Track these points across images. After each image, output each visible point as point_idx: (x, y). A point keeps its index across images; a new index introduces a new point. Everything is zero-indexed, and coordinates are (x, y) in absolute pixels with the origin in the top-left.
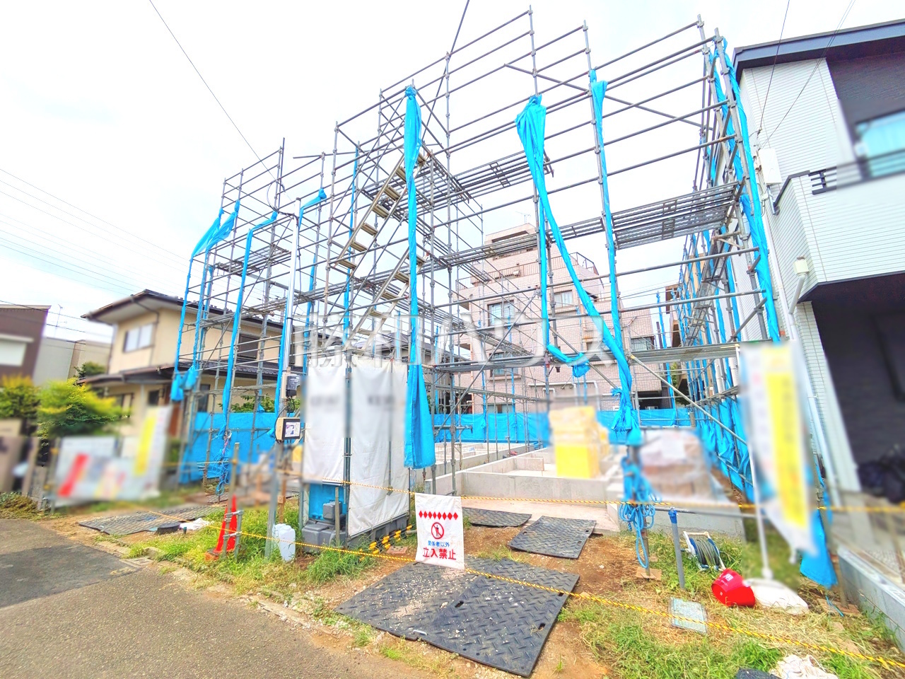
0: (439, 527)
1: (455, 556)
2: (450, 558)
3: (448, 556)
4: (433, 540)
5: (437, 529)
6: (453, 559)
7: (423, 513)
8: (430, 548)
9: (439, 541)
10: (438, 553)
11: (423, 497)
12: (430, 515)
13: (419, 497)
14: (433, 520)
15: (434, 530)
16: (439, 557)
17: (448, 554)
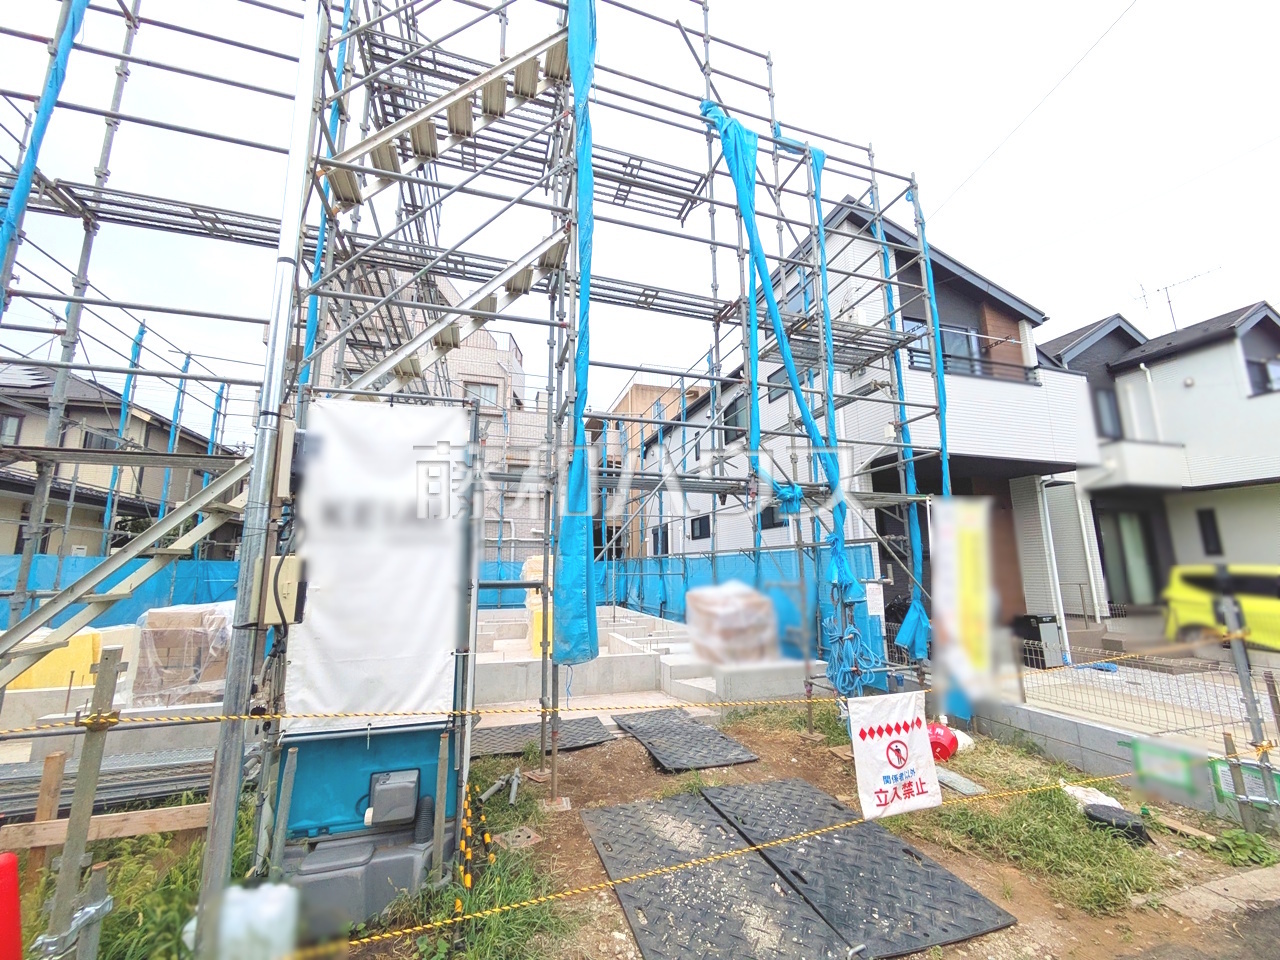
0: (900, 746)
1: (925, 788)
2: (919, 794)
3: (916, 792)
4: (892, 772)
5: (897, 751)
6: (923, 792)
7: (867, 731)
8: (889, 787)
9: (902, 771)
10: (901, 792)
11: (863, 702)
12: (880, 731)
13: (856, 705)
14: (886, 739)
15: (892, 755)
16: (903, 797)
17: (914, 788)
